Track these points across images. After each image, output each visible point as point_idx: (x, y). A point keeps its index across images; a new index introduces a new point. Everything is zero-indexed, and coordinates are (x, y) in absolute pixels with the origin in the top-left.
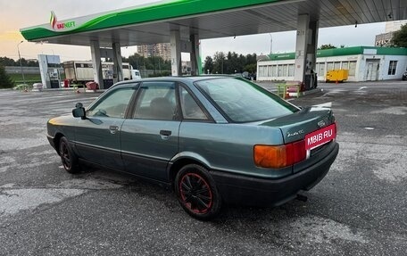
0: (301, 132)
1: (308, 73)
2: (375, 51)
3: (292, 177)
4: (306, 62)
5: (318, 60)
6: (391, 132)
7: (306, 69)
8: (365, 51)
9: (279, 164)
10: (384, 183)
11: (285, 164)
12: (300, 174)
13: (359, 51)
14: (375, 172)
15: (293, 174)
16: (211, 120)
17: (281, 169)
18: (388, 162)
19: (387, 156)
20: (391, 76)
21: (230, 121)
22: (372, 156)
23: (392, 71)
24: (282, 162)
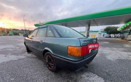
0: (88, 42)
1: (88, 35)
2: (101, 32)
3: (83, 60)
4: (87, 32)
5: (90, 33)
6: (107, 47)
7: (87, 34)
8: (99, 32)
9: (78, 55)
10: (110, 61)
11: (80, 55)
12: (87, 59)
13: (97, 32)
14: (106, 57)
15: (84, 59)
16: (55, 36)
17: (79, 57)
18: (109, 54)
19: (108, 53)
20: (103, 37)
21: (61, 37)
22: (105, 52)
23: (104, 36)
24: (79, 54)
